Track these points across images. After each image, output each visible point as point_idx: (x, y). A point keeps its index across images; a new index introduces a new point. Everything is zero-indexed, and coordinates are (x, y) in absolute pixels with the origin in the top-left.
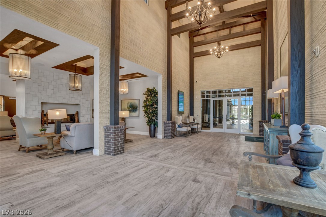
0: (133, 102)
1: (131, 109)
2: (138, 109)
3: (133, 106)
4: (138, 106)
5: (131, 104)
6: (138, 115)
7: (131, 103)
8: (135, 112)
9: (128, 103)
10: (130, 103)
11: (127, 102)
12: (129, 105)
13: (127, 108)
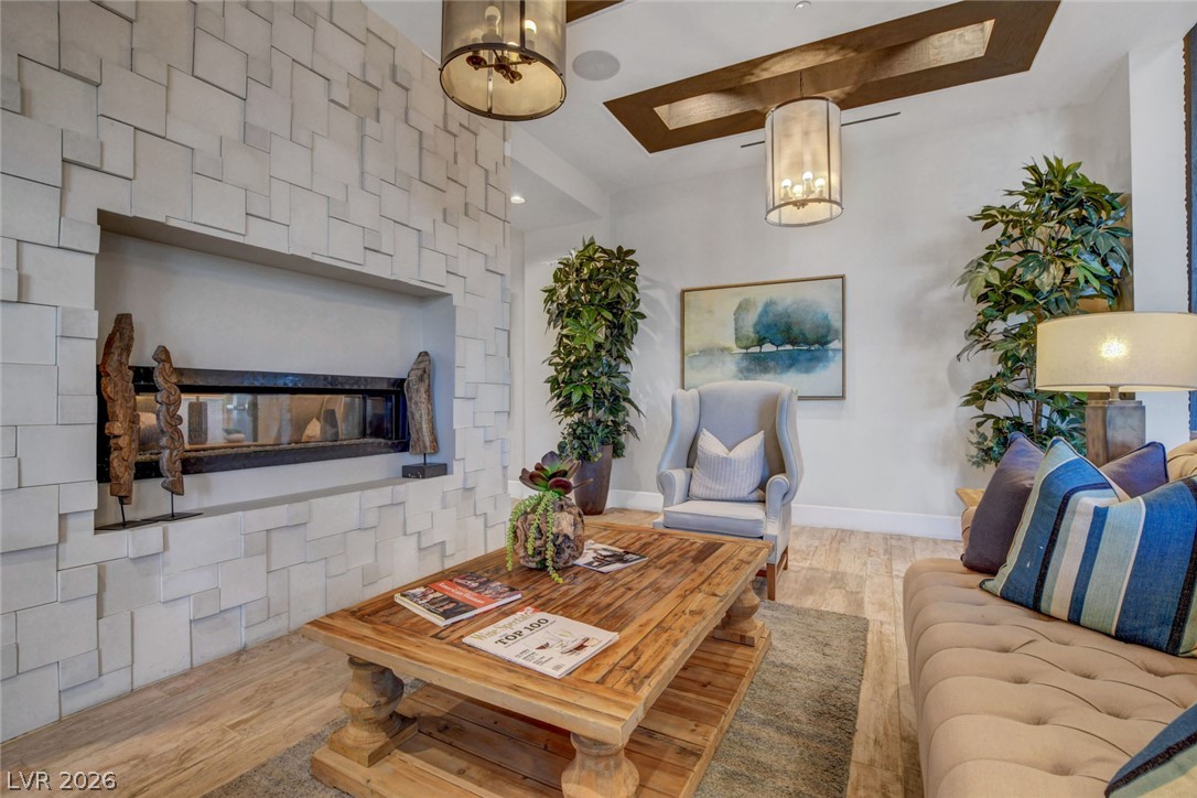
0: (786, 298)
1: (768, 348)
2: (836, 345)
3: (788, 328)
4: (837, 324)
5: (765, 311)
6: (836, 391)
7: (769, 304)
8: (807, 371)
9: (742, 308)
10: (760, 308)
11: (733, 304)
12: (751, 319)
13: (730, 343)
